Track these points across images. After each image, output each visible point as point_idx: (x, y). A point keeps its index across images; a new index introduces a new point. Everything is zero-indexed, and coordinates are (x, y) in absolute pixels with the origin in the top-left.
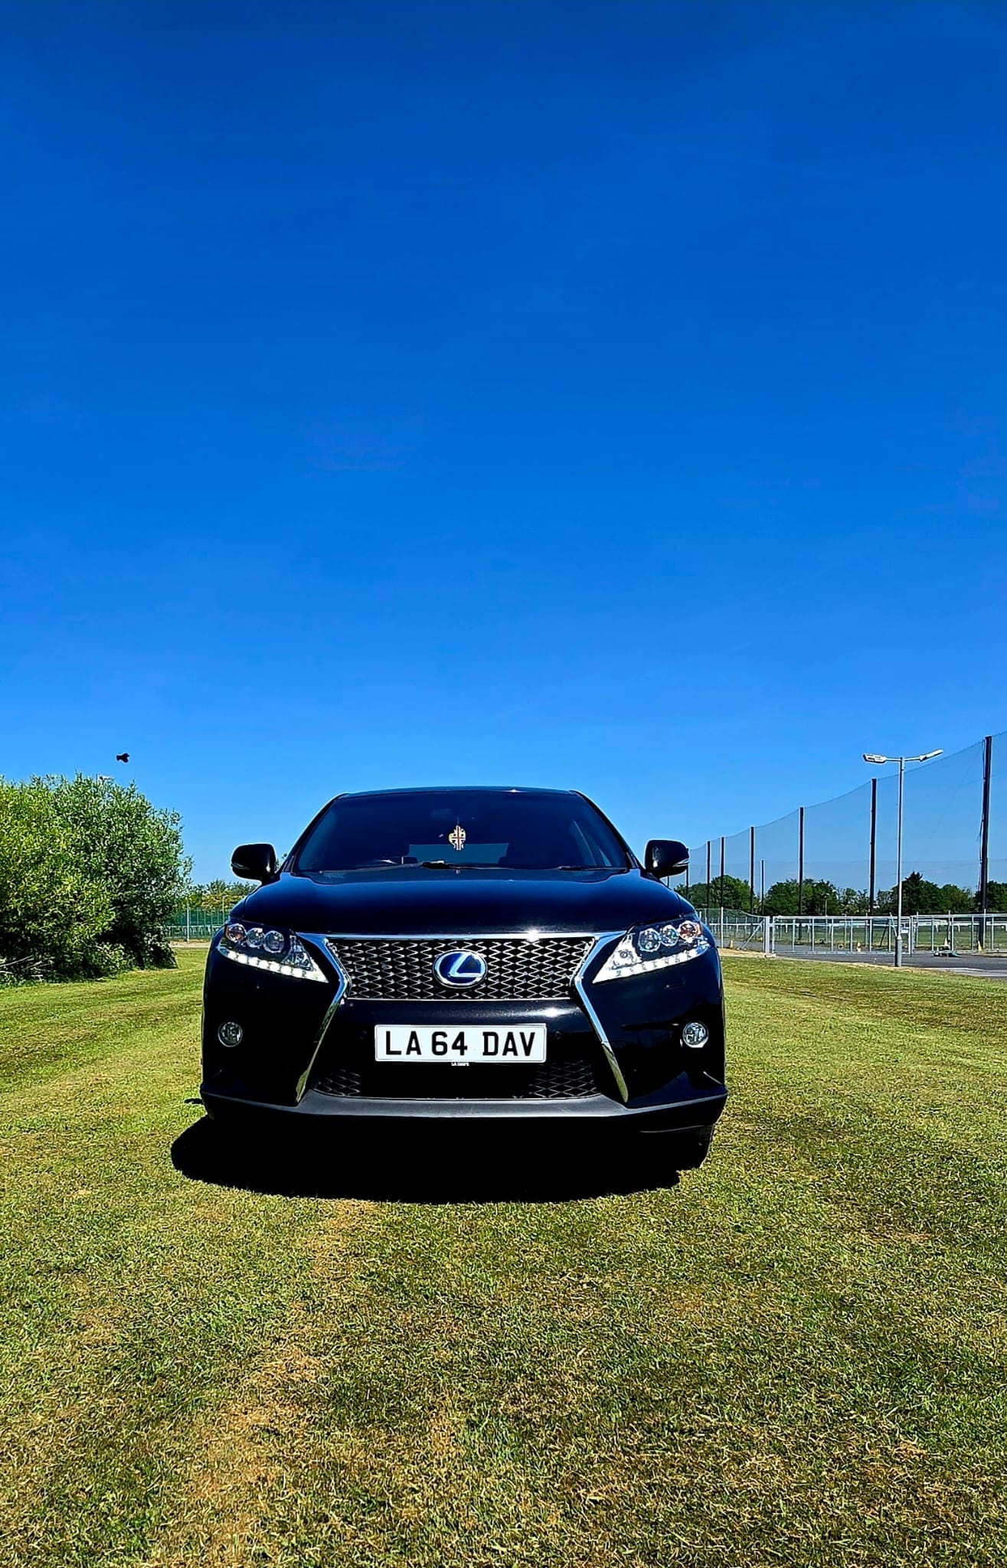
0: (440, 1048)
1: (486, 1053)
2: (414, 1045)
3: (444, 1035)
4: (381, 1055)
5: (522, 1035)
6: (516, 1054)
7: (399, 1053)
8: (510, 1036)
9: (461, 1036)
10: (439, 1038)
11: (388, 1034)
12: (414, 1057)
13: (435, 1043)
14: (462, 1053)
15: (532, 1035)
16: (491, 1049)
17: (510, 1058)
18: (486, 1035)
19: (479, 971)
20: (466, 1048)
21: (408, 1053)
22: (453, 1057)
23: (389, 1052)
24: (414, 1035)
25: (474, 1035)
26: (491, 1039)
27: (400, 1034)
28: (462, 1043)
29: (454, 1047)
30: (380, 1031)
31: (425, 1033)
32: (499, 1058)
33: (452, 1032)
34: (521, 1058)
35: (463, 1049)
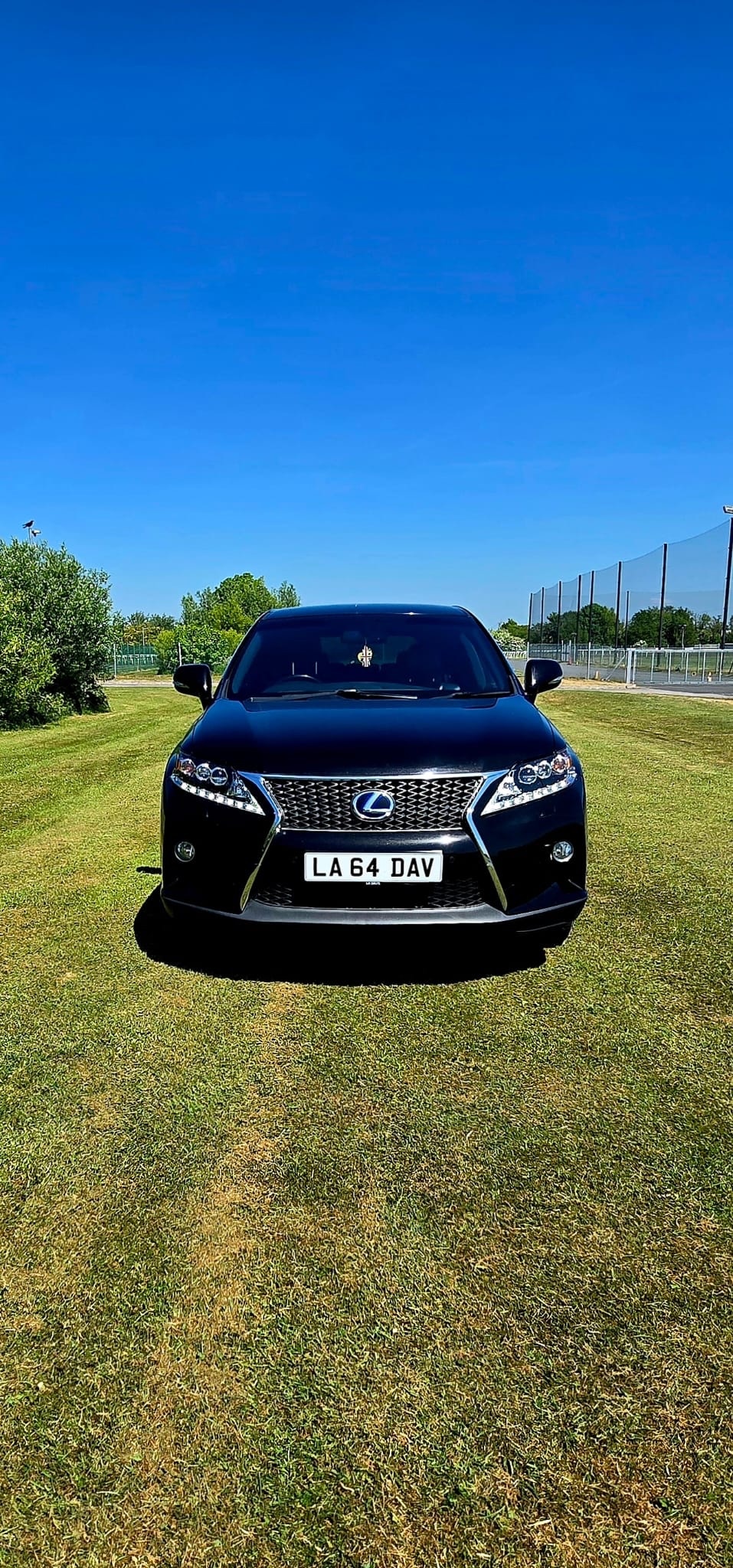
0: (357, 871)
1: (394, 875)
2: (336, 868)
3: (361, 861)
4: (309, 876)
5: (423, 860)
6: (418, 875)
7: (324, 875)
8: (414, 862)
9: (374, 862)
10: (356, 863)
11: (315, 860)
12: (336, 878)
13: (353, 867)
14: (375, 875)
15: (432, 860)
16: (398, 871)
17: (413, 879)
18: (394, 860)
19: (389, 808)
20: (378, 871)
21: (331, 874)
22: (367, 878)
23: (316, 874)
24: (336, 861)
25: (384, 860)
26: (398, 863)
27: (325, 860)
28: (375, 867)
29: (369, 870)
30: (309, 857)
31: (345, 859)
32: (405, 879)
33: (367, 858)
34: (422, 878)
35: (375, 871)
